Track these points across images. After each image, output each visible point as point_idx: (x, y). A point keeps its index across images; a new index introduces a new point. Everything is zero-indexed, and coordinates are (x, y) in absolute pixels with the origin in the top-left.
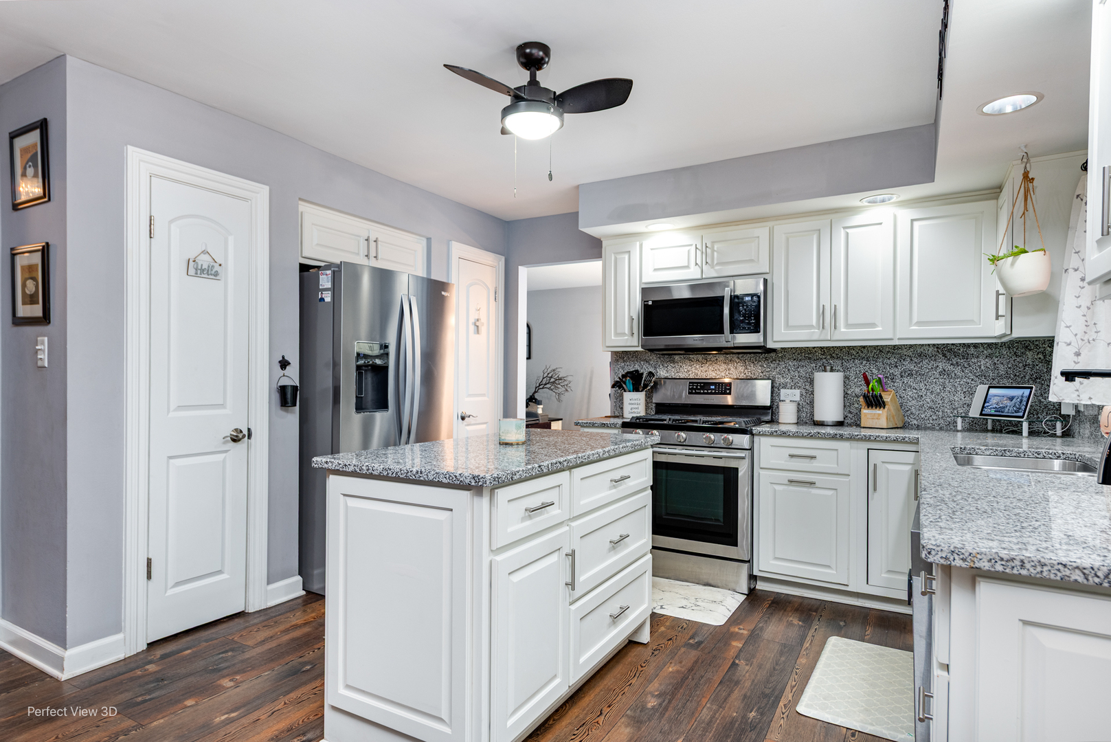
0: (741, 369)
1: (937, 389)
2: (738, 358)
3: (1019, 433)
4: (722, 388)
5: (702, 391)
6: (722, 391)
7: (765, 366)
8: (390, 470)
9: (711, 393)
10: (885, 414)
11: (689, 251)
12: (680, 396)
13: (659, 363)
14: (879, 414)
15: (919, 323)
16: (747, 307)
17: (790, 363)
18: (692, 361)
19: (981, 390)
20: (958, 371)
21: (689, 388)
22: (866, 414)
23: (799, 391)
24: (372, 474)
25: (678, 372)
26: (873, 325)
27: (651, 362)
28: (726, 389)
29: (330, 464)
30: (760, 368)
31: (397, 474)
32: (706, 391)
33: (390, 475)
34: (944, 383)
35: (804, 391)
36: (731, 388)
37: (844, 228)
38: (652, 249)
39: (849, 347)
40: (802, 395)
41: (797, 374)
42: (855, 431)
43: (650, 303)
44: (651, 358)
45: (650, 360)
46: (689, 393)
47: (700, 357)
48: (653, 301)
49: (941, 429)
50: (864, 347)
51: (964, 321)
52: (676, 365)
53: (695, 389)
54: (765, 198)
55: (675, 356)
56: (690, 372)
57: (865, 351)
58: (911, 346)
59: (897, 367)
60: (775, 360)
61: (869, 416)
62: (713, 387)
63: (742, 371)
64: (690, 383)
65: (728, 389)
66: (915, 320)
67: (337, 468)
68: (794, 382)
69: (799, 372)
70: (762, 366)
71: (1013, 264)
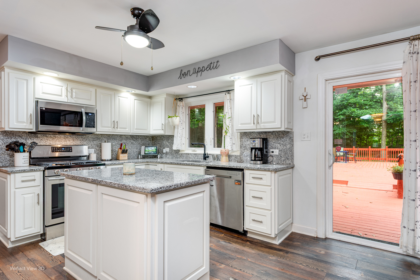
0: (72, 141)
1: (131, 147)
2: (70, 137)
3: (157, 158)
4: (68, 149)
5: (59, 151)
6: (68, 150)
7: (81, 140)
8: (189, 182)
9: (63, 152)
10: (127, 155)
11: (61, 89)
12: (48, 154)
13: (28, 138)
14: (125, 156)
15: (136, 129)
16: (90, 118)
17: (91, 139)
18: (48, 137)
19: (143, 148)
20: (135, 142)
21: (52, 150)
22: (121, 156)
23: (94, 149)
24: (182, 186)
25: (40, 142)
26: (126, 128)
27: (23, 137)
28: (70, 149)
29: (163, 188)
30: (79, 141)
31: (191, 183)
32: (60, 151)
33: (189, 185)
34: (132, 146)
35: (95, 149)
36: (72, 149)
37: (118, 96)
38: (41, 82)
39: (109, 134)
40: (95, 151)
41: (93, 143)
42: (117, 162)
43: (44, 109)
44: (23, 135)
45: (23, 136)
46: (52, 152)
47: (52, 136)
48: (45, 108)
49: (131, 159)
50: (113, 135)
51: (145, 129)
52: (39, 138)
53: (55, 150)
54: (106, 80)
55: (38, 135)
56: (47, 142)
57: (113, 136)
58: (125, 135)
59: (121, 141)
60: (85, 138)
61: (122, 156)
62: (63, 149)
63: (72, 142)
64: (52, 147)
65: (71, 150)
66: (135, 128)
67: (166, 189)
68: (92, 146)
69: (94, 143)
70: (80, 140)
71: (176, 119)
